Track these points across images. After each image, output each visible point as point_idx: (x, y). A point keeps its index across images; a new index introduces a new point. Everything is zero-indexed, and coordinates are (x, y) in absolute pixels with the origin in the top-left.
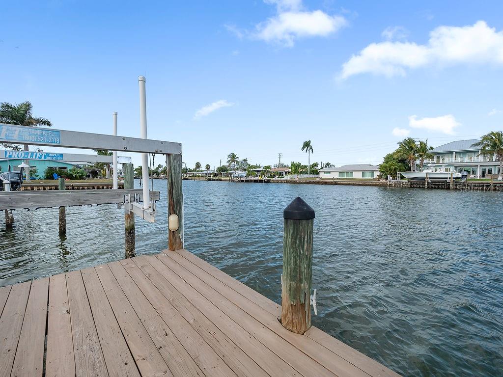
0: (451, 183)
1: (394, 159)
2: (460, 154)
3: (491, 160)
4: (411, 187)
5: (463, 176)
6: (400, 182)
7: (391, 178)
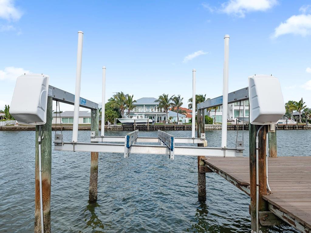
0: (148, 126)
1: (110, 108)
2: (147, 107)
3: (161, 111)
4: (124, 130)
5: (153, 121)
6: (116, 126)
7: (110, 123)
